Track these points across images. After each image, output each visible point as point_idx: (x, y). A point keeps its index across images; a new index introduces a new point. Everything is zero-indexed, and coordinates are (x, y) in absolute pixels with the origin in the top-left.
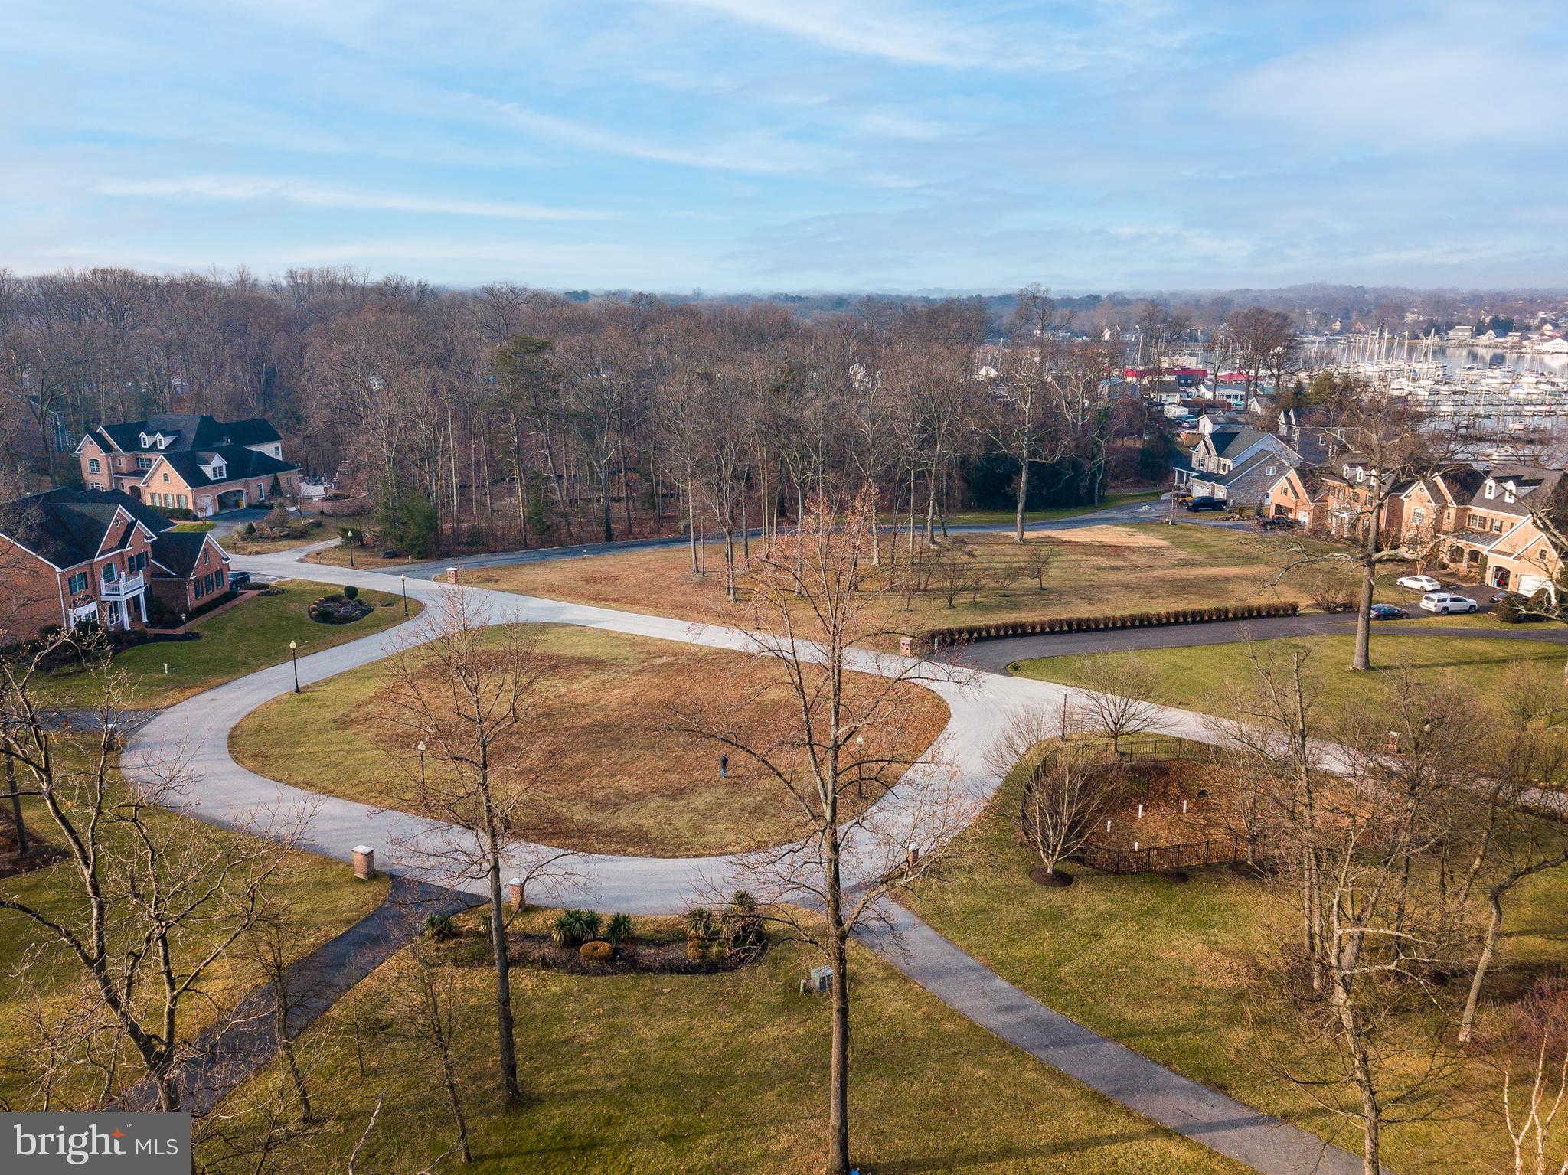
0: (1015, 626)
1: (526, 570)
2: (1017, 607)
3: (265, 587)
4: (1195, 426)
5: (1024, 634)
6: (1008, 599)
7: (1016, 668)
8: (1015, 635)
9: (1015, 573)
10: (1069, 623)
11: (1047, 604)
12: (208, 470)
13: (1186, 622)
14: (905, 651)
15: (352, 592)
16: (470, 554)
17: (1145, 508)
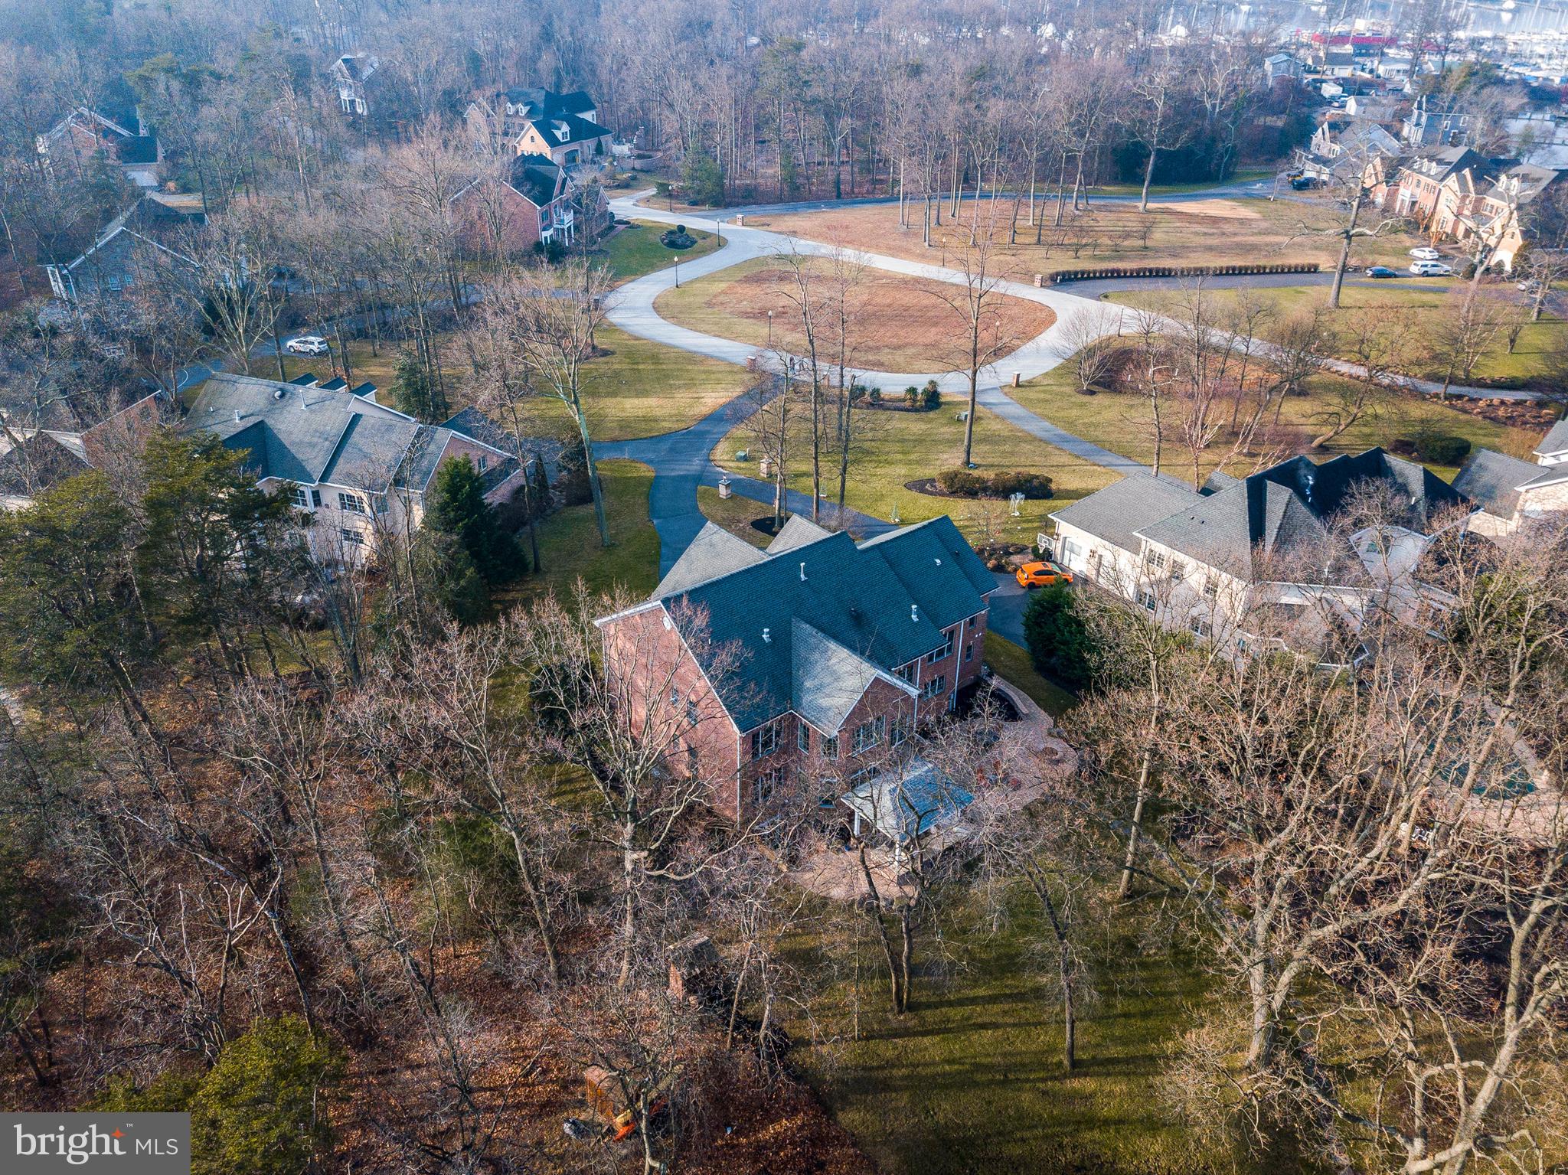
0: (1113, 271)
1: (786, 218)
2: (1121, 259)
3: (627, 223)
4: (1343, 106)
5: (1119, 276)
6: (1118, 253)
7: (1106, 297)
8: (1112, 277)
9: (1127, 235)
10: (1151, 271)
11: (1145, 257)
12: (559, 134)
13: (1234, 274)
14: (1037, 284)
15: (682, 229)
16: (746, 205)
17: (1258, 186)
